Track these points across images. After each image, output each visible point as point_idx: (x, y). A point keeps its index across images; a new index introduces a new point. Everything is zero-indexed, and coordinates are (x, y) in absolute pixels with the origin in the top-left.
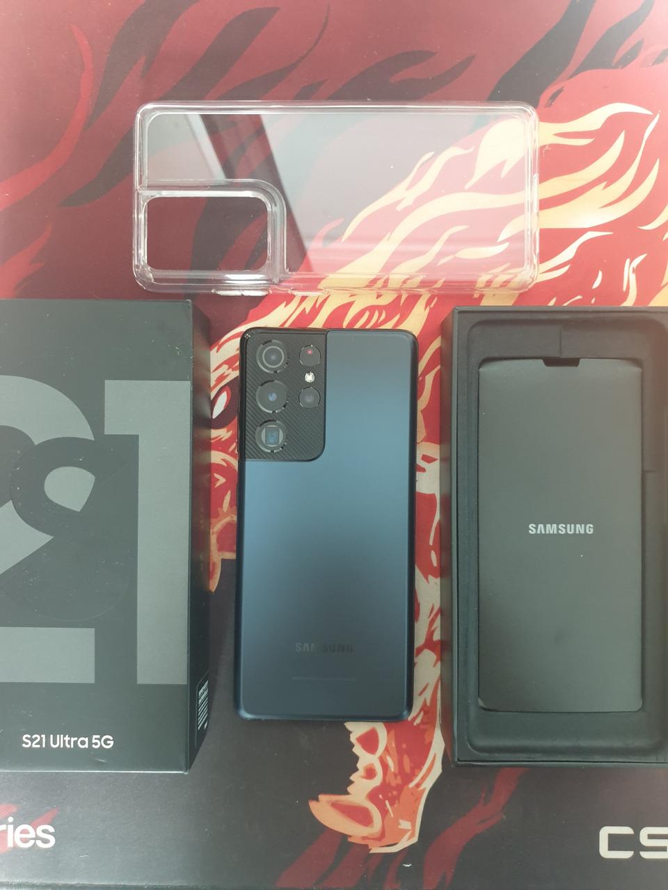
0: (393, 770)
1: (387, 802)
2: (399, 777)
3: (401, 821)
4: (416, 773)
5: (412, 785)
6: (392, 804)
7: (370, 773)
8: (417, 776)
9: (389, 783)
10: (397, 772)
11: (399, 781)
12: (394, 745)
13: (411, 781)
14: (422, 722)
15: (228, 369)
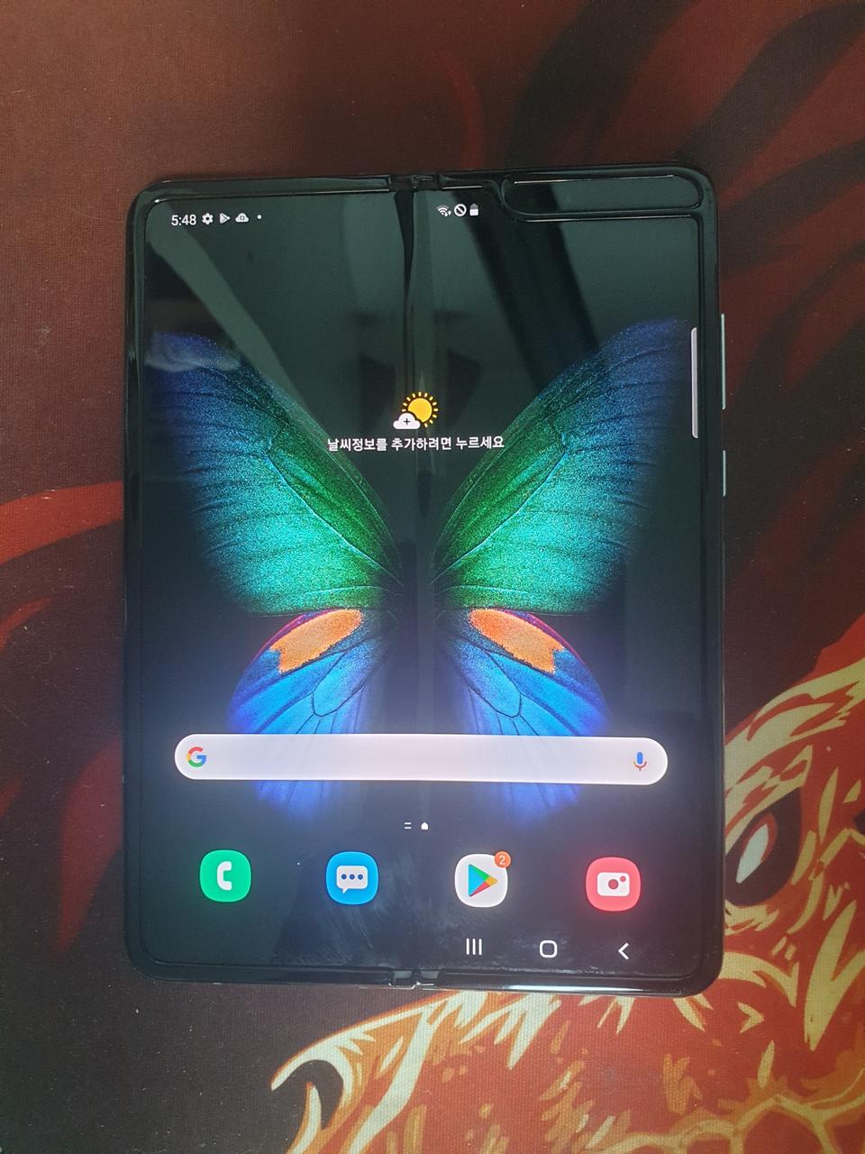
15: (771, 777)
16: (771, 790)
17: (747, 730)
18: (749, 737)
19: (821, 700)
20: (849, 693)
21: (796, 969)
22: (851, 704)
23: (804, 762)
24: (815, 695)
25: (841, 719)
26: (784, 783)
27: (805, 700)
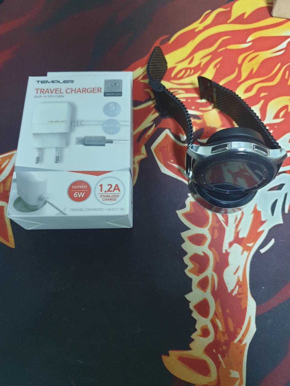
0: (221, 329)
1: (219, 355)
2: (226, 335)
3: (231, 371)
4: (238, 332)
5: (236, 341)
6: (223, 357)
7: (205, 333)
8: (239, 334)
9: (220, 340)
10: (224, 331)
11: (226, 338)
12: (220, 311)
13: (236, 338)
14: (239, 294)
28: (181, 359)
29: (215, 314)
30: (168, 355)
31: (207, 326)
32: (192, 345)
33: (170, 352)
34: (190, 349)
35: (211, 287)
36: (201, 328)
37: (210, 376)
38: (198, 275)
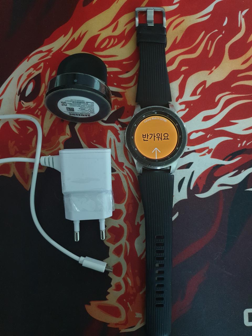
0: (131, 285)
1: (128, 303)
2: (134, 289)
3: (136, 313)
6: (131, 304)
7: (118, 287)
10: (133, 286)
11: (134, 291)
12: (131, 271)
15: (34, 70)
16: (33, 74)
17: (27, 60)
18: (28, 61)
19: (45, 52)
20: (52, 50)
21: (41, 117)
22: (52, 53)
23: (41, 67)
24: (44, 51)
25: (50, 56)
26: (37, 72)
27: (41, 52)
28: (100, 307)
29: (127, 273)
30: (90, 304)
31: (120, 282)
32: (107, 297)
33: (91, 302)
34: (106, 299)
35: (124, 253)
36: (115, 285)
37: (121, 318)
38: (114, 244)
